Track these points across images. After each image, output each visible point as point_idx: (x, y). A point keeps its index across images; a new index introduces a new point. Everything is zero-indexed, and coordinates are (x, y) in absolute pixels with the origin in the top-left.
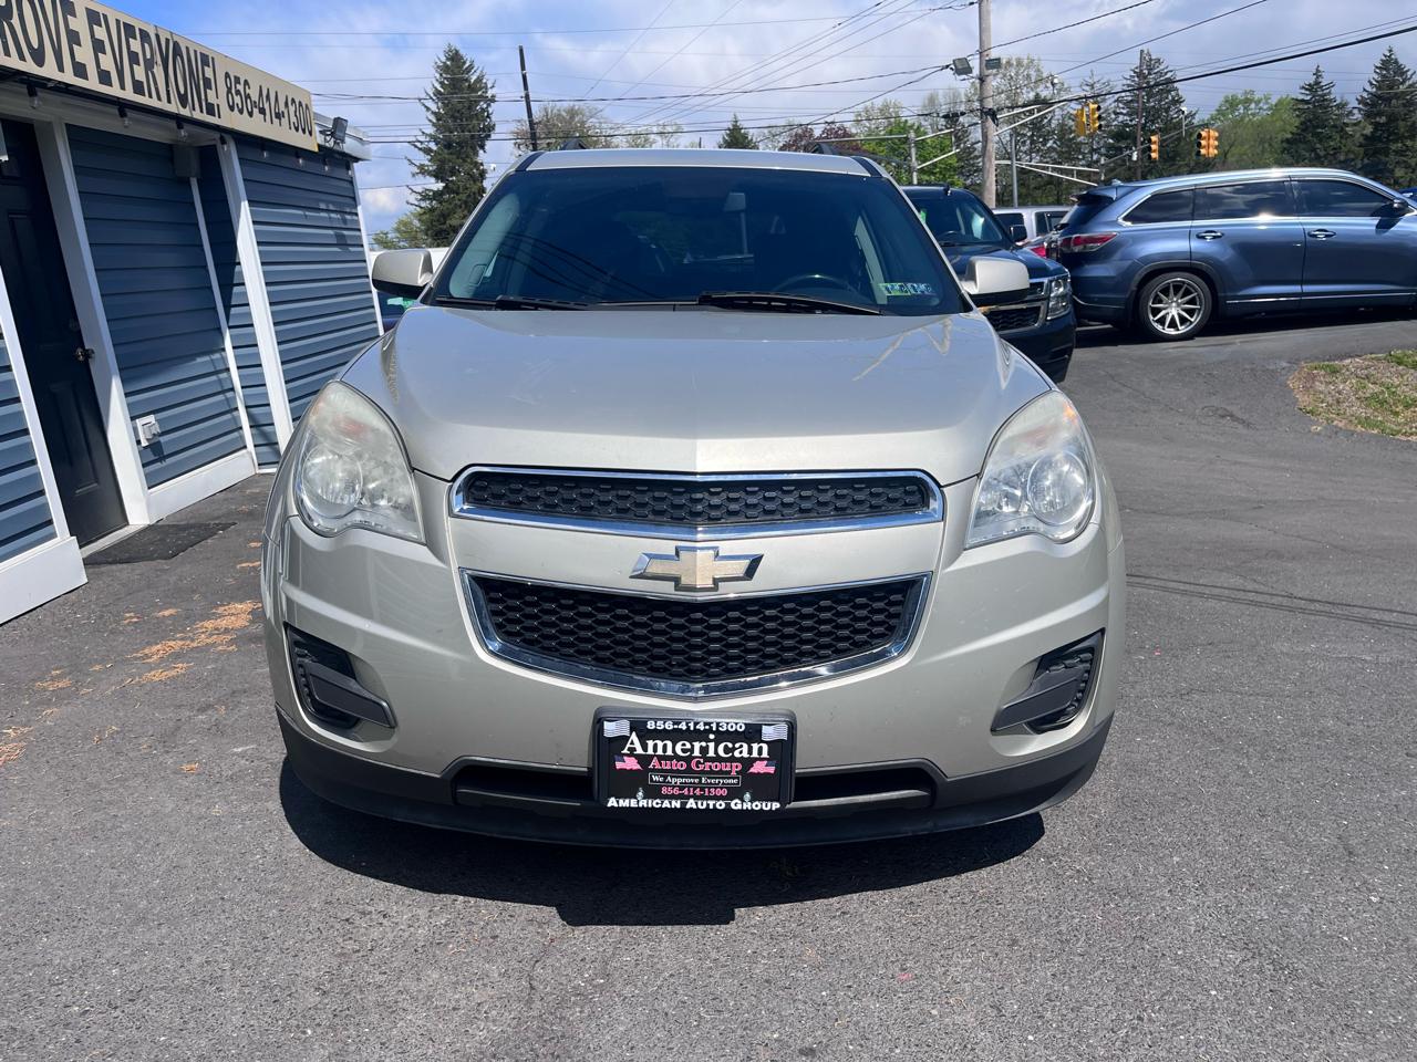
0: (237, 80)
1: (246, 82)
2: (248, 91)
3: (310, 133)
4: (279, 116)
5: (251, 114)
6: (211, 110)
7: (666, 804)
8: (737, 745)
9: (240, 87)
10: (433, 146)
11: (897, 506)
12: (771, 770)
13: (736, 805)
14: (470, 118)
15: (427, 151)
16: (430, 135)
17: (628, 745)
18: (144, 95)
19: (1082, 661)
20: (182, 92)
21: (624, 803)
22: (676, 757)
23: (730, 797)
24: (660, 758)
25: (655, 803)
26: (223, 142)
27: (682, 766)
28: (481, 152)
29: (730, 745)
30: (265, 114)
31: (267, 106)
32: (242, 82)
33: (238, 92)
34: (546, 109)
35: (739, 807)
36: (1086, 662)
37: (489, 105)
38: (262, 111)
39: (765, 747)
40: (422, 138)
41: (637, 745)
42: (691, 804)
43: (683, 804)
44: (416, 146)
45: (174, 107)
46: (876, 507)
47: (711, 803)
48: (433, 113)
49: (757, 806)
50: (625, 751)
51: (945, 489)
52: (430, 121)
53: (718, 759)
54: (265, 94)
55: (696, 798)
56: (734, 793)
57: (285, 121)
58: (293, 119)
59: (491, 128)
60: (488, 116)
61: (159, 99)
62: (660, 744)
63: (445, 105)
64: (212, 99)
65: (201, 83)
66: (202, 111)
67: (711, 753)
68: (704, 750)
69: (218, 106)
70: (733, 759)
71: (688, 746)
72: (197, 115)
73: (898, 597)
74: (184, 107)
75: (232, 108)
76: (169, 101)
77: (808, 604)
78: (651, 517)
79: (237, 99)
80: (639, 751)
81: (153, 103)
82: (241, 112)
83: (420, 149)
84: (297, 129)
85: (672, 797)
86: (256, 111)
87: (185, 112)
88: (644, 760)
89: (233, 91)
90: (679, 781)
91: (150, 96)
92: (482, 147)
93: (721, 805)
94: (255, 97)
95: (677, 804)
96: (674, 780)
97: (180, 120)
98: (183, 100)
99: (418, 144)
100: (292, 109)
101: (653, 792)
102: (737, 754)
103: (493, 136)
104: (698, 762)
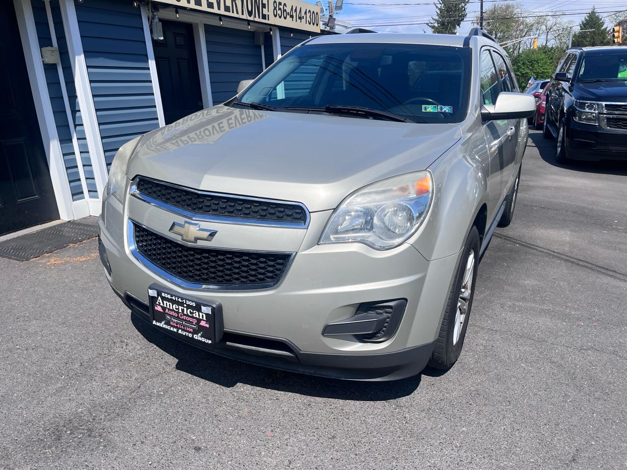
0: (280, 4)
1: (285, 4)
2: (285, 8)
3: (317, 25)
4: (300, 18)
5: (285, 18)
6: (264, 17)
7: (172, 329)
8: (194, 312)
9: (281, 7)
10: (436, 25)
11: (289, 219)
12: (208, 326)
13: (196, 337)
14: (455, 11)
15: (433, 27)
16: (436, 20)
17: (158, 301)
18: (230, 12)
19: (386, 312)
20: (250, 10)
21: (158, 324)
22: (173, 310)
23: (193, 333)
24: (169, 309)
25: (168, 327)
26: (271, 30)
27: (175, 315)
28: (457, 27)
29: (192, 311)
30: (293, 18)
31: (294, 14)
32: (283, 5)
33: (280, 9)
34: (495, 5)
35: (197, 338)
36: (389, 313)
37: (465, 5)
38: (292, 16)
39: (204, 316)
40: (432, 22)
41: (161, 302)
42: (180, 331)
43: (178, 331)
44: (428, 25)
45: (245, 16)
46: (280, 217)
47: (187, 333)
48: (440, 9)
49: (203, 340)
50: (157, 303)
51: (311, 214)
52: (437, 13)
53: (187, 315)
54: (294, 9)
55: (183, 330)
56: (195, 332)
57: (304, 20)
58: (308, 19)
59: (465, 16)
60: (464, 10)
61: (237, 13)
62: (168, 304)
63: (445, 5)
64: (265, 11)
65: (261, 5)
66: (259, 18)
67: (185, 313)
68: (183, 310)
69: (268, 15)
70: (193, 317)
71: (177, 307)
72: (257, 19)
73: (281, 261)
74: (250, 16)
75: (275, 16)
76: (243, 14)
77: (237, 257)
78: (186, 206)
79: (279, 12)
80: (162, 304)
81: (235, 15)
82: (280, 17)
83: (430, 26)
84: (310, 24)
85: (174, 327)
86: (288, 16)
87: (251, 18)
88: (163, 308)
89: (277, 8)
90: (176, 321)
91: (233, 12)
92: (459, 25)
93: (190, 335)
94: (288, 10)
95: (175, 330)
96: (174, 320)
97: (249, 22)
98: (250, 14)
99: (430, 24)
100: (308, 15)
101: (168, 323)
102: (194, 315)
103: (465, 20)
104: (181, 315)
